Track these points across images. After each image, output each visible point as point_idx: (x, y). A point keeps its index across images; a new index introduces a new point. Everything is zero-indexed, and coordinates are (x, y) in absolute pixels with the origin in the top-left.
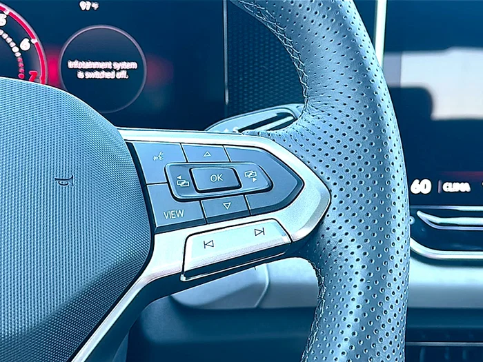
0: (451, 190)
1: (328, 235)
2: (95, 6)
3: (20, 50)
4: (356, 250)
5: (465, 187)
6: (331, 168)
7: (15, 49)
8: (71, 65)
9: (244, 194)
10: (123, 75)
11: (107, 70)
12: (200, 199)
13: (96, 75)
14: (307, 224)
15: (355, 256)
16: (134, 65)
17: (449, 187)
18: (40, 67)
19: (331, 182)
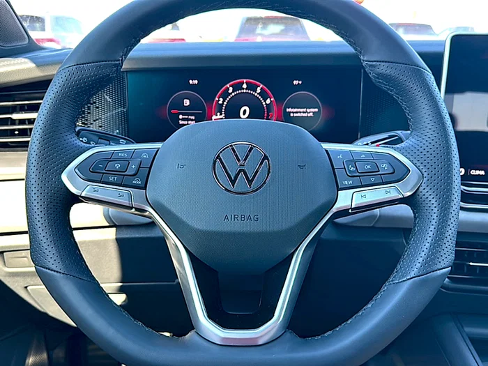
0: (474, 174)
1: (421, 195)
2: (300, 82)
3: (266, 104)
4: (435, 203)
5: (482, 173)
6: (421, 162)
7: (264, 103)
8: (288, 110)
9: (381, 175)
10: (311, 114)
11: (304, 112)
12: (359, 176)
13: (299, 115)
14: (411, 190)
15: (434, 205)
16: (316, 110)
17: (473, 172)
18: (274, 109)
19: (423, 170)
